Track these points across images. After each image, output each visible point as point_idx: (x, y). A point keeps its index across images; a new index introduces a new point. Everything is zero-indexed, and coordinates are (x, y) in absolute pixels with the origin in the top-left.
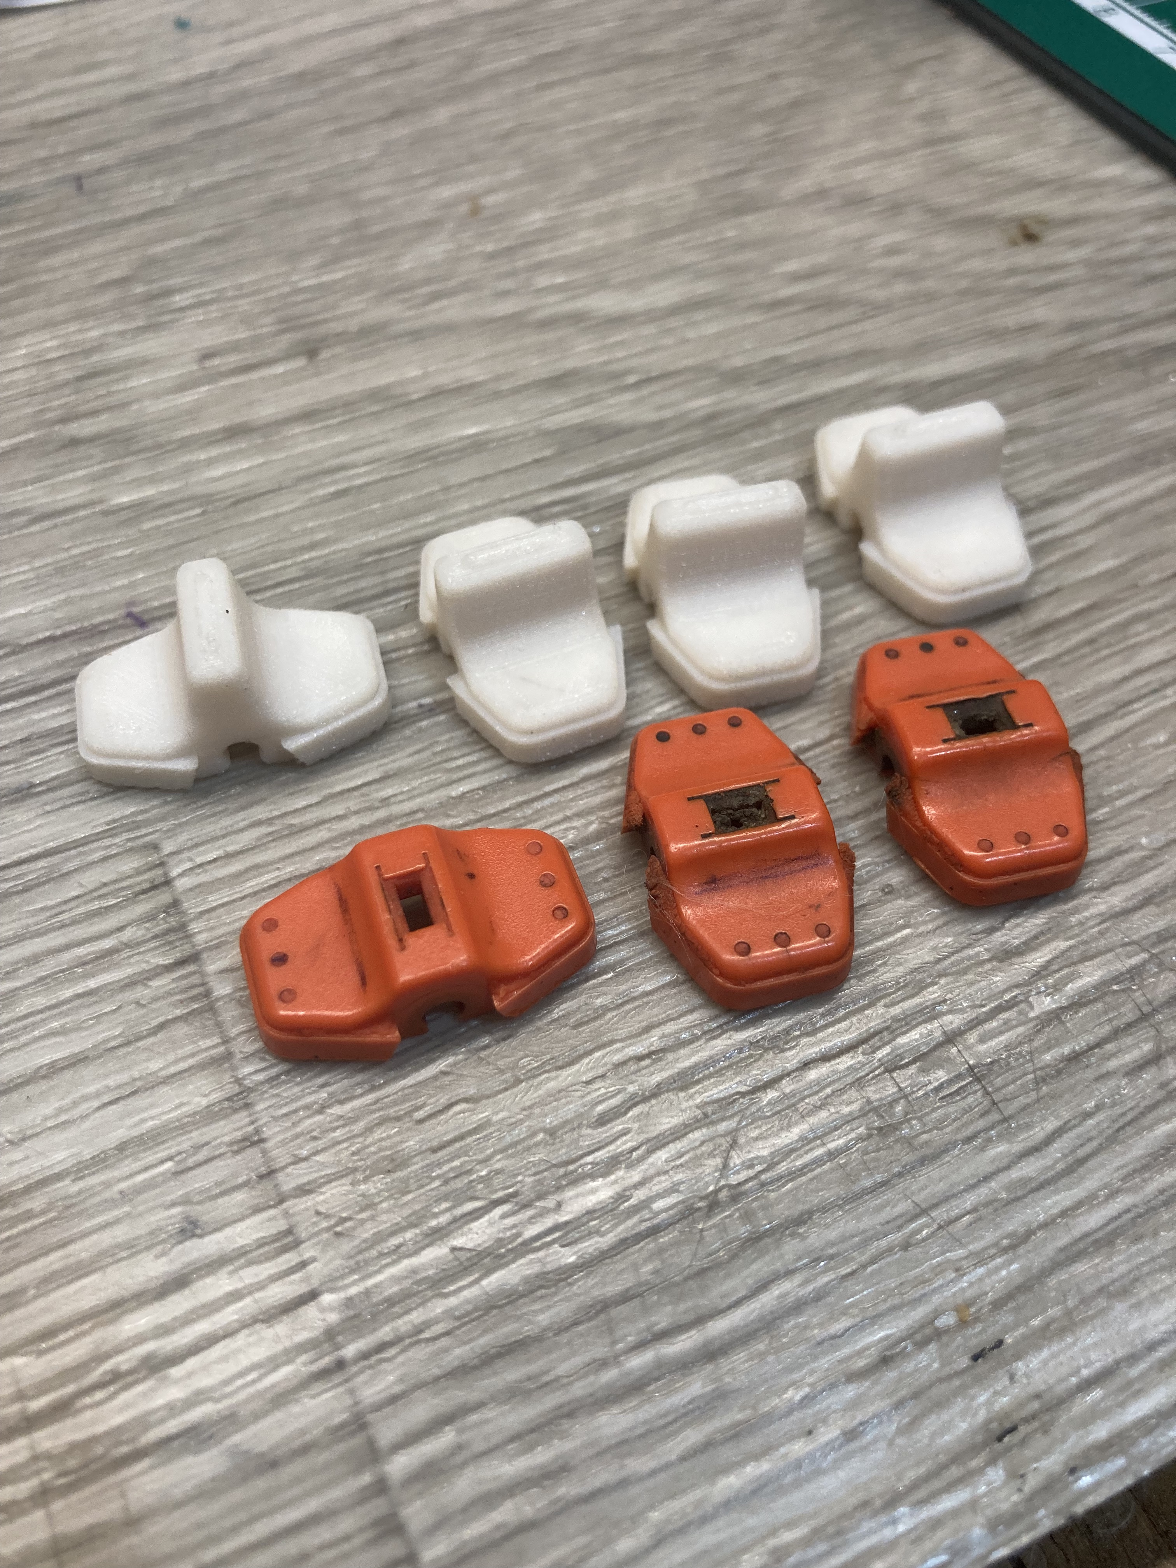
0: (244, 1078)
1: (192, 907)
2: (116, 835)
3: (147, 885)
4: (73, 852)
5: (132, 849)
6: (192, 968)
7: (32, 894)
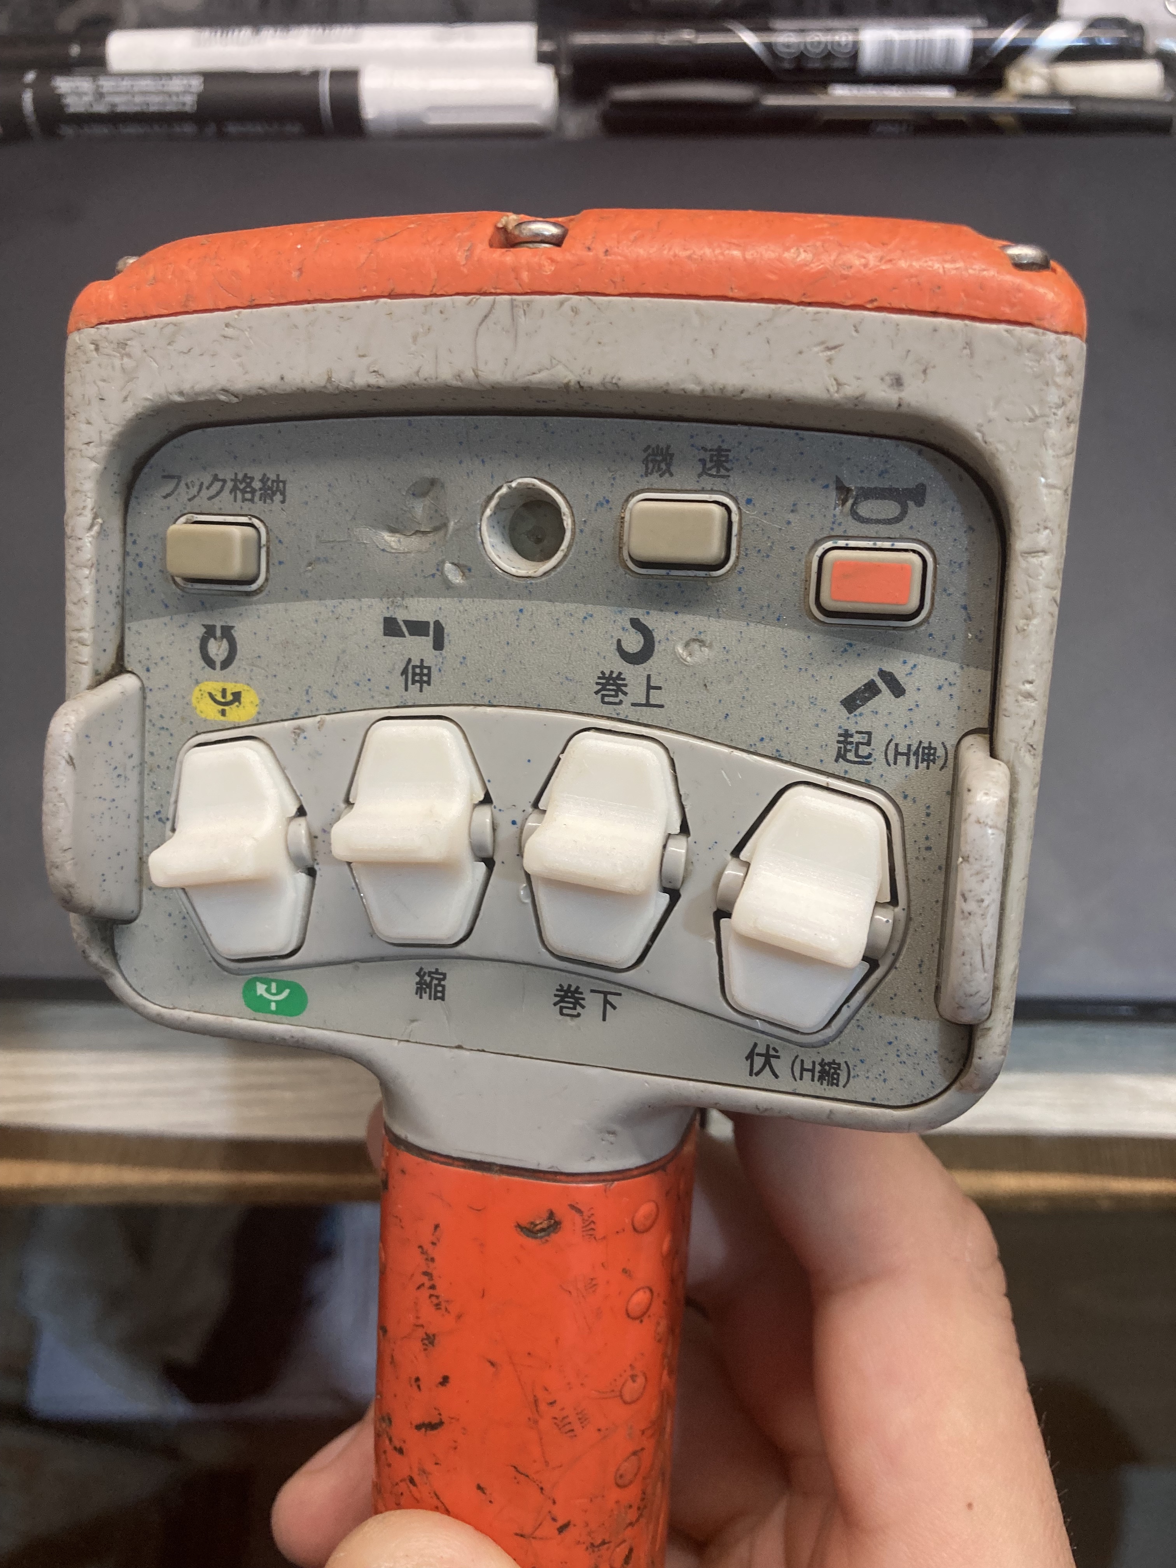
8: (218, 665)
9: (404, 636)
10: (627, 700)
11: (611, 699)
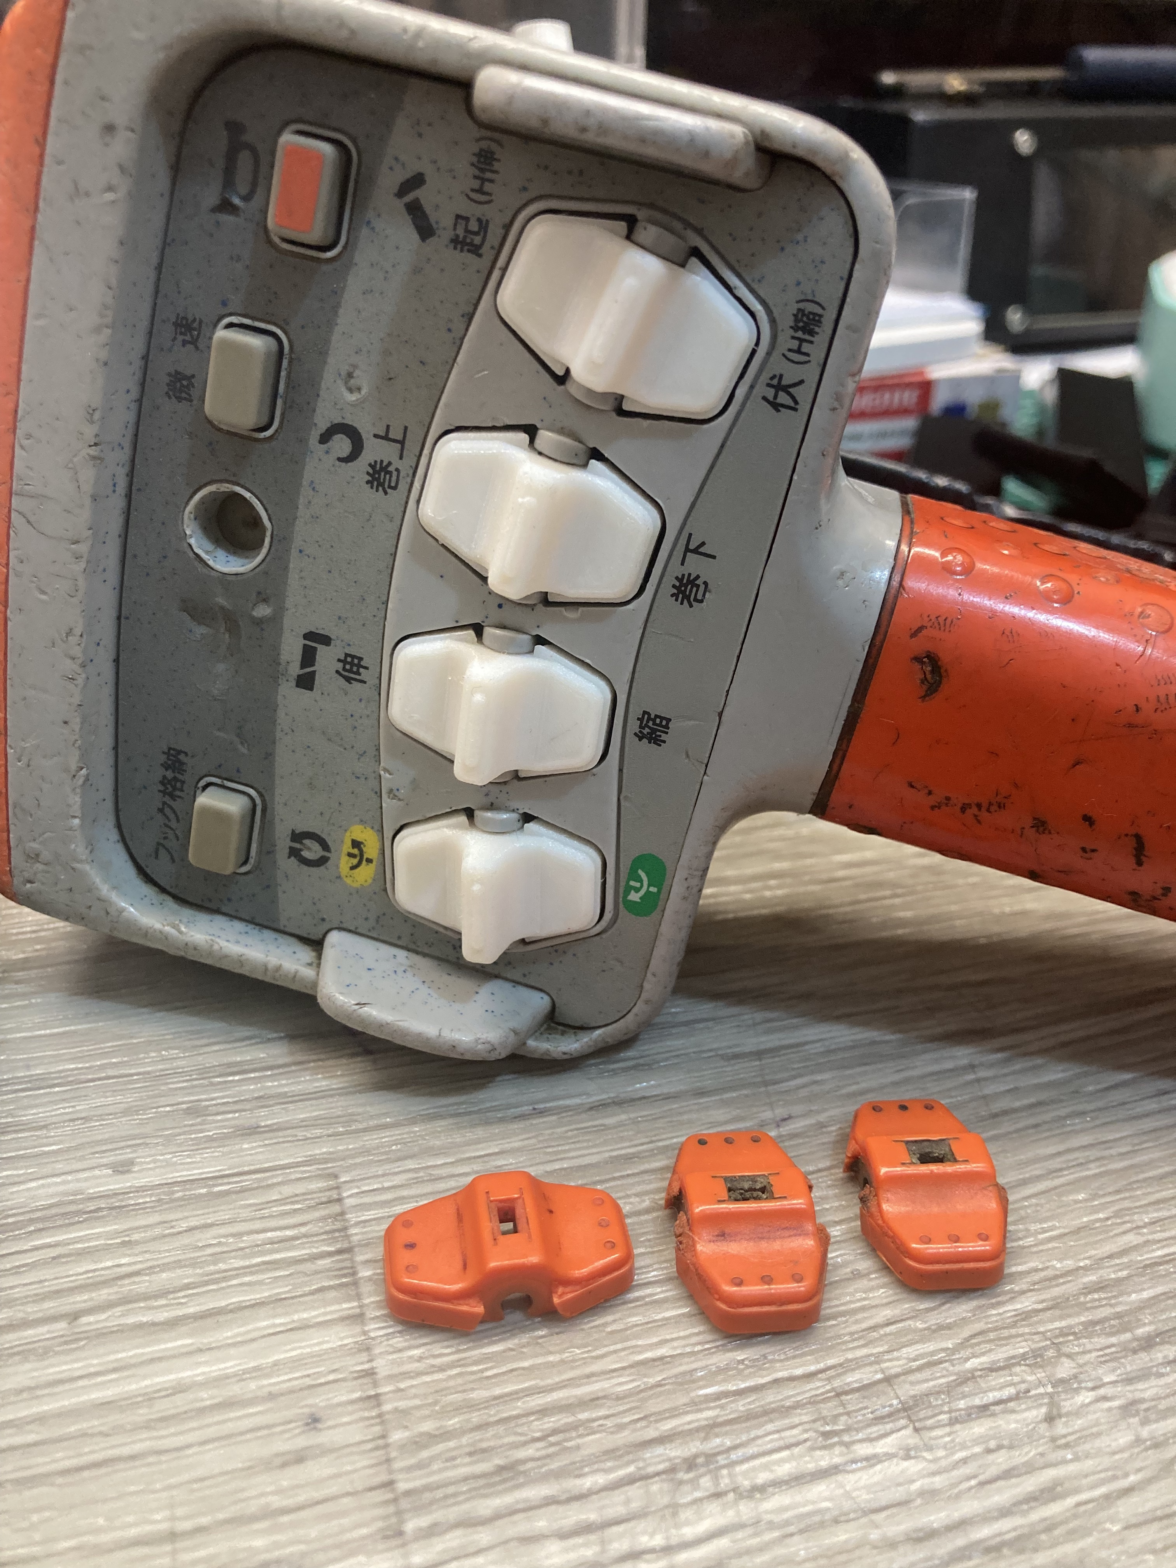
0: (369, 1331)
1: (352, 1217)
2: (310, 1165)
3: (324, 1199)
4: (279, 1172)
5: (319, 1175)
6: (346, 1256)
7: (246, 1194)
8: (326, 854)
9: (314, 672)
10: (396, 463)
11: (394, 478)
